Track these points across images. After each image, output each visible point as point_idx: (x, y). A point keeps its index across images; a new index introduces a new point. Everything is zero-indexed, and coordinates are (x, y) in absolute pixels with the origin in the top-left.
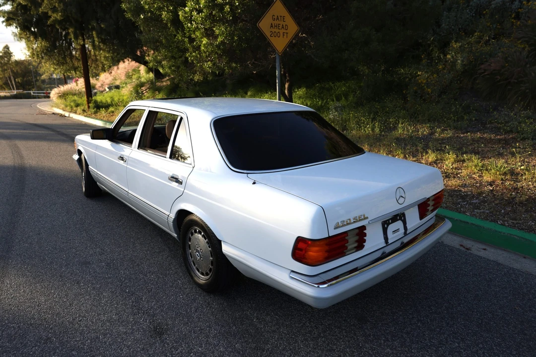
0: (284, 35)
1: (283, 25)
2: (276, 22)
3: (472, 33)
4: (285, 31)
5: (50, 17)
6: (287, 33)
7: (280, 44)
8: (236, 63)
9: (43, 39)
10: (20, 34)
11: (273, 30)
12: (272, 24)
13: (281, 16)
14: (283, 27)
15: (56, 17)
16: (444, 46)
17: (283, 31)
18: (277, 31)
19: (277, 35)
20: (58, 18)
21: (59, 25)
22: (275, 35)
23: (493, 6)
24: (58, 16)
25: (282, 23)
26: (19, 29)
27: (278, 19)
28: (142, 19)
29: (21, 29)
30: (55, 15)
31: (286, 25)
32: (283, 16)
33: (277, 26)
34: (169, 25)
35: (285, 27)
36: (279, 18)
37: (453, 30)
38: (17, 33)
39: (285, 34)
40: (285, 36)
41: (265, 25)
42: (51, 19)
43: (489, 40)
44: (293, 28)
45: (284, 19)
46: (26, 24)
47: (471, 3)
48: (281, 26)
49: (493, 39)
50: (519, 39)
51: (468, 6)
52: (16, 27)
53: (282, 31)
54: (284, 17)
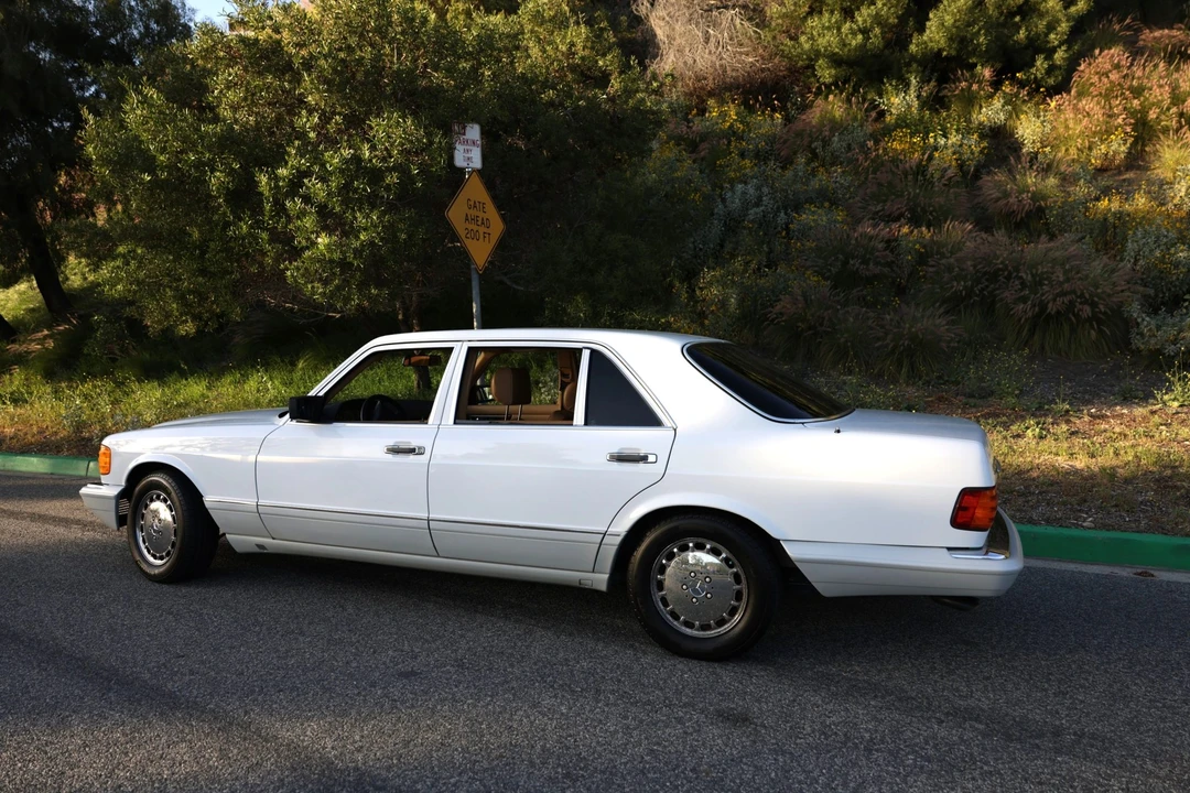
0: (484, 237)
1: (483, 219)
2: (473, 212)
3: (733, 256)
4: (486, 230)
6: (490, 234)
7: (480, 252)
11: (470, 227)
12: (467, 215)
14: (483, 223)
16: (690, 276)
17: (483, 227)
18: (475, 228)
19: (475, 236)
22: (473, 236)
23: (751, 217)
25: (481, 214)
27: (475, 206)
31: (487, 219)
32: (482, 202)
33: (475, 219)
35: (486, 223)
36: (478, 205)
37: (701, 249)
39: (487, 235)
40: (487, 239)
41: (456, 213)
43: (759, 269)
44: (497, 227)
45: (483, 208)
47: (716, 211)
48: (480, 219)
49: (766, 266)
50: (807, 269)
51: (712, 214)
53: (482, 230)
54: (483, 204)
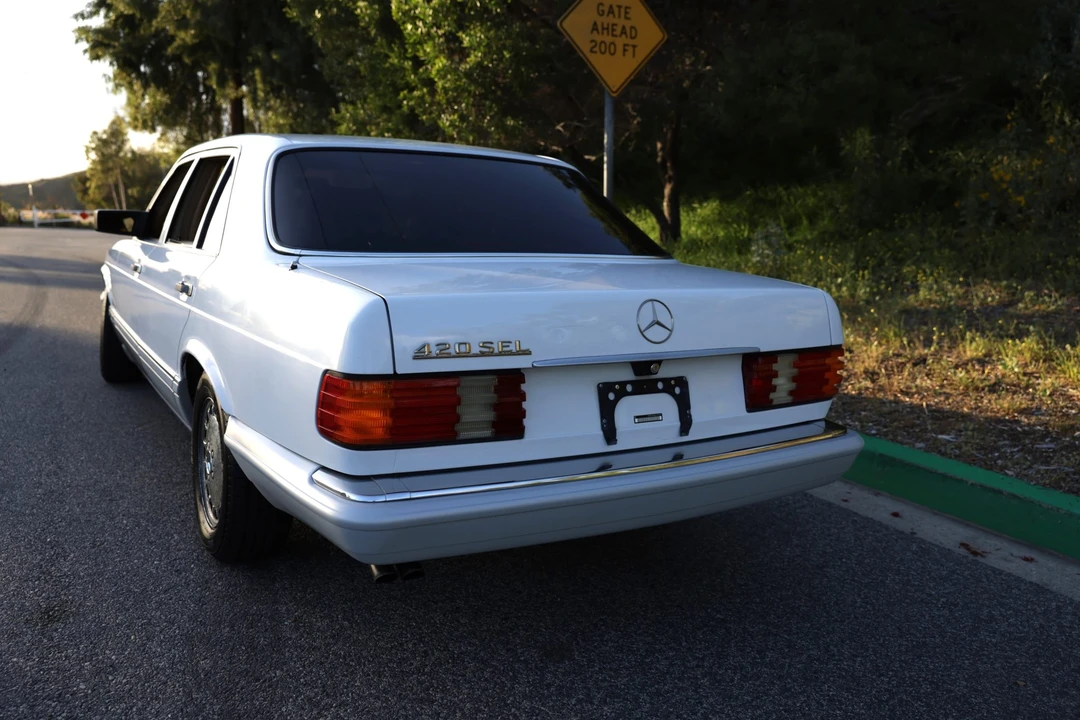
0: (625, 50)
1: (624, 27)
2: (611, 20)
4: (629, 41)
5: (172, 38)
6: (634, 47)
7: (614, 71)
8: (514, 118)
9: (158, 88)
10: (115, 77)
11: (598, 38)
12: (595, 24)
13: (619, 7)
14: (624, 31)
15: (183, 40)
17: (623, 40)
18: (608, 39)
19: (609, 49)
20: (188, 40)
21: (189, 56)
22: (603, 50)
24: (187, 36)
25: (621, 22)
26: (116, 67)
27: (611, 11)
28: (318, 21)
29: (119, 67)
30: (182, 34)
31: (632, 27)
32: (624, 4)
33: (610, 29)
34: (373, 32)
35: (631, 32)
36: (616, 10)
38: (112, 76)
39: (630, 49)
40: (629, 53)
42: (175, 44)
44: (649, 35)
45: (626, 13)
46: (128, 55)
48: (618, 31)
52: (111, 63)
53: (620, 41)
54: (627, 8)
